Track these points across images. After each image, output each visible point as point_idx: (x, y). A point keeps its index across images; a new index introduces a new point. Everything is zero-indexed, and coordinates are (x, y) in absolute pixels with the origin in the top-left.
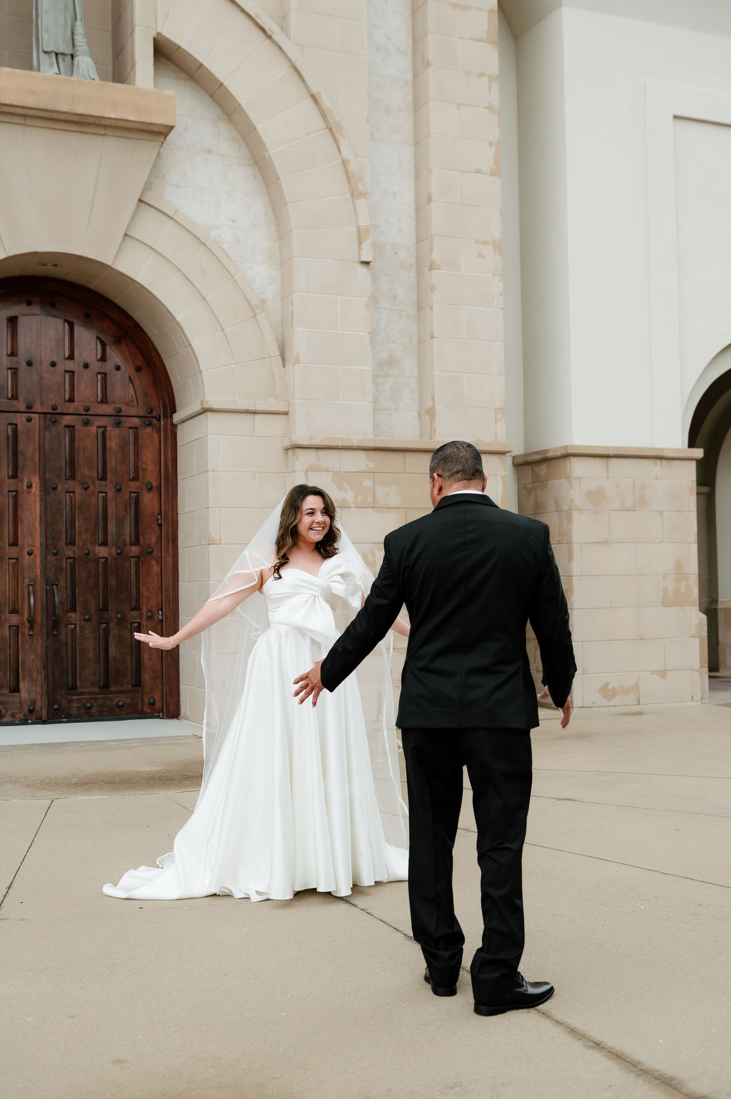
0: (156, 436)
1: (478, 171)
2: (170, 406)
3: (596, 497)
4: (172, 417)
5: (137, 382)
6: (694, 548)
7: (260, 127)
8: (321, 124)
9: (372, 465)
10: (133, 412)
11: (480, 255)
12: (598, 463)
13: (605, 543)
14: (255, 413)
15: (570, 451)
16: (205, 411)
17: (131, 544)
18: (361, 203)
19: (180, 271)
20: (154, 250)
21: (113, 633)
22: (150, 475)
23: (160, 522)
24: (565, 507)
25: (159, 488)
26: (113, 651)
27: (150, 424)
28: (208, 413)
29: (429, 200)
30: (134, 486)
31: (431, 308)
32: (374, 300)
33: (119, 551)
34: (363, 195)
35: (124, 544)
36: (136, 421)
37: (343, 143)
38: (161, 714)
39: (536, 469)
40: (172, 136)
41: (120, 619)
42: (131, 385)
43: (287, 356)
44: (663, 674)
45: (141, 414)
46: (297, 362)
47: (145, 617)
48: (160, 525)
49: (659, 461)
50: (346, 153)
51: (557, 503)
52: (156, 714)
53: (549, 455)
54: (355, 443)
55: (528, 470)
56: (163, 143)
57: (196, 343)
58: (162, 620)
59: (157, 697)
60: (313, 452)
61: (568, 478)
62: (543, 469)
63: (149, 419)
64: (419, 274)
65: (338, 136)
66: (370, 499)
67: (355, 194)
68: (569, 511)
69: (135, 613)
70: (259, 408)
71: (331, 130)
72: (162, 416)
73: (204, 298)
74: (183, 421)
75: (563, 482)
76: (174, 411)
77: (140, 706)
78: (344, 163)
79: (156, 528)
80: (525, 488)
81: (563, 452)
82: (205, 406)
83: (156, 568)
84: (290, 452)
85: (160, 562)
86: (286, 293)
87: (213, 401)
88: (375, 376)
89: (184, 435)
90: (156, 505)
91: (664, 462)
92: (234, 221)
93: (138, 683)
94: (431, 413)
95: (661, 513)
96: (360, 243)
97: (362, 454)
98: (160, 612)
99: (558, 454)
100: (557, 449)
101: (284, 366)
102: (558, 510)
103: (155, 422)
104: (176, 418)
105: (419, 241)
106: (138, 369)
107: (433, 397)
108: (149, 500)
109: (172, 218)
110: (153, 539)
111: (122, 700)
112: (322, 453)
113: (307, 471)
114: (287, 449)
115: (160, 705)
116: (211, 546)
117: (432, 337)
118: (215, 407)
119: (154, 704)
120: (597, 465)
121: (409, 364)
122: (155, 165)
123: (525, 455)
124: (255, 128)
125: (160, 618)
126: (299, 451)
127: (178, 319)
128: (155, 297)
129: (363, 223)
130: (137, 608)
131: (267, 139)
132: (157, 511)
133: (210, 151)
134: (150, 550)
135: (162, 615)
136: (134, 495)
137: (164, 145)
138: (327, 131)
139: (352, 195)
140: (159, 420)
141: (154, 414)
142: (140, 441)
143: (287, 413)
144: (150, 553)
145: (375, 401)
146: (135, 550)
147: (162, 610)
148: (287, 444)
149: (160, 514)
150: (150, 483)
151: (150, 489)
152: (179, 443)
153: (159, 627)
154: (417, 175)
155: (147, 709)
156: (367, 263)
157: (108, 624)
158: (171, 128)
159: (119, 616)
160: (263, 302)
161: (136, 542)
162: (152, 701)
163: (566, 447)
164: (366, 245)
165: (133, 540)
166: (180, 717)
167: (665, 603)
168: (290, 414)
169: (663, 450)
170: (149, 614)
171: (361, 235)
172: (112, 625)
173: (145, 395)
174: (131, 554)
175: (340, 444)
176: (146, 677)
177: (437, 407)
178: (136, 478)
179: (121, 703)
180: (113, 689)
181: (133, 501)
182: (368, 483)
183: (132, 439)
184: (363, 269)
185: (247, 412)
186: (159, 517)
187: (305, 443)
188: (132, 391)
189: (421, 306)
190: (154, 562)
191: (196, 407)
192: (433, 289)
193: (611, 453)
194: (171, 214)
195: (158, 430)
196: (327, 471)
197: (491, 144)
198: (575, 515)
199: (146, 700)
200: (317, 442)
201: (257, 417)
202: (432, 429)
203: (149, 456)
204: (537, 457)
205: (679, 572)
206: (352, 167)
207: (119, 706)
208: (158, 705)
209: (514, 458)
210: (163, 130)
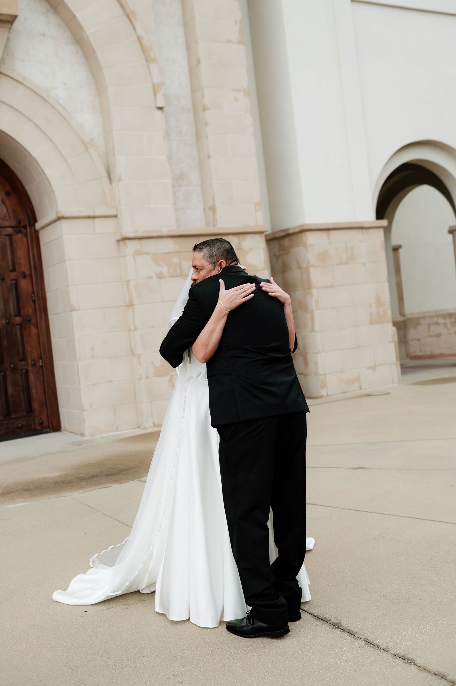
0: (25, 240)
1: (229, 41)
2: (33, 218)
3: (324, 257)
4: (34, 226)
5: (7, 203)
6: (386, 285)
7: (78, 15)
8: (120, 11)
9: (177, 247)
10: (7, 223)
11: (236, 99)
12: (323, 234)
13: (331, 286)
14: (94, 217)
15: (305, 228)
16: (59, 218)
17: (16, 316)
18: (154, 67)
19: (31, 120)
20: (11, 107)
21: (9, 378)
22: (24, 267)
23: (34, 299)
24: (304, 265)
25: (31, 275)
26: (10, 390)
27: (20, 232)
28: (63, 221)
29: (199, 62)
30: (13, 275)
31: (207, 137)
32: (167, 135)
33: (7, 321)
34: (154, 60)
35: (11, 316)
36: (10, 230)
37: (137, 25)
38: (48, 430)
39: (282, 242)
40: (16, 24)
41: (12, 368)
42: (3, 206)
43: (112, 176)
44: (374, 368)
45: (13, 225)
46: (120, 179)
47: (30, 365)
48: (34, 301)
49: (360, 230)
50: (140, 32)
51: (298, 263)
52: (45, 430)
53: (291, 231)
54: (165, 233)
55: (276, 243)
56: (10, 29)
57: (48, 172)
58: (42, 366)
59: (44, 418)
60: (137, 242)
61: (305, 246)
62: (286, 242)
63: (19, 228)
64: (195, 114)
65: (133, 20)
66: (178, 270)
67: (149, 60)
68: (307, 268)
69: (23, 363)
70: (98, 213)
71: (128, 16)
72: (28, 225)
73: (50, 140)
74: (43, 228)
75: (301, 249)
76: (35, 221)
77: (33, 426)
78: (139, 39)
79: (32, 303)
80: (275, 255)
81: (300, 229)
82: (60, 215)
83: (34, 331)
84: (121, 243)
85: (37, 326)
86: (107, 133)
87: (64, 211)
88: (174, 187)
89: (45, 238)
90: (30, 287)
91: (364, 230)
92: (66, 84)
93: (30, 410)
94: (213, 209)
95: (364, 264)
96: (155, 94)
97: (170, 241)
98: (40, 361)
99: (297, 230)
100: (295, 228)
101: (111, 183)
102: (299, 267)
103: (23, 230)
104: (38, 226)
105: (193, 92)
106: (8, 194)
107: (213, 199)
108: (24, 284)
109: (22, 83)
110: (31, 311)
111: (20, 423)
112: (143, 242)
113: (134, 255)
114: (118, 241)
115: (47, 424)
116: (73, 313)
117: (209, 157)
118: (66, 215)
119: (42, 423)
120: (322, 235)
121: (195, 177)
122: (6, 47)
123: (273, 233)
124: (75, 16)
125: (41, 364)
126: (128, 242)
127: (34, 154)
128: (15, 141)
129: (156, 80)
130: (24, 359)
131: (84, 23)
132: (30, 291)
133: (44, 35)
134: (29, 319)
135: (42, 362)
136: (13, 282)
137: (11, 31)
138: (125, 17)
139: (147, 61)
140: (26, 228)
141: (22, 224)
142: (14, 244)
143: (116, 216)
144: (29, 321)
145: (175, 203)
146: (18, 320)
147: (41, 358)
148: (118, 237)
149: (33, 293)
150: (24, 273)
151: (24, 277)
152: (42, 243)
153: (41, 370)
154: (188, 46)
155: (38, 427)
156: (161, 108)
157: (5, 372)
158: (15, 17)
159: (12, 366)
160: (92, 140)
161: (19, 314)
162: (41, 421)
163: (302, 225)
164: (159, 96)
165: (16, 312)
166: (61, 430)
167: (372, 322)
168: (119, 216)
169: (362, 223)
170: (33, 362)
171: (155, 89)
172: (8, 373)
173: (14, 211)
174: (16, 323)
175: (155, 234)
176: (36, 406)
177: (217, 205)
178: (14, 270)
179: (20, 425)
180: (13, 416)
181: (13, 286)
182: (176, 260)
183: (8, 243)
184: (158, 113)
185: (89, 217)
186: (33, 295)
187: (131, 235)
188: (4, 210)
189: (199, 136)
190: (32, 327)
191: (53, 217)
192: (206, 124)
193: (331, 227)
194: (21, 80)
195: (26, 235)
196: (148, 253)
197: (236, 22)
198: (312, 271)
199: (37, 421)
200: (139, 234)
201: (96, 220)
202: (215, 220)
203: (21, 254)
204: (282, 234)
205: (379, 301)
206: (145, 42)
207: (18, 427)
208: (46, 424)
209: (266, 236)
210: (10, 19)
